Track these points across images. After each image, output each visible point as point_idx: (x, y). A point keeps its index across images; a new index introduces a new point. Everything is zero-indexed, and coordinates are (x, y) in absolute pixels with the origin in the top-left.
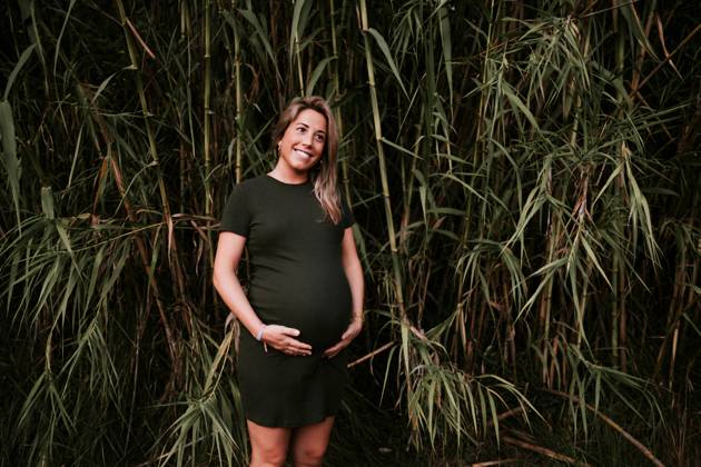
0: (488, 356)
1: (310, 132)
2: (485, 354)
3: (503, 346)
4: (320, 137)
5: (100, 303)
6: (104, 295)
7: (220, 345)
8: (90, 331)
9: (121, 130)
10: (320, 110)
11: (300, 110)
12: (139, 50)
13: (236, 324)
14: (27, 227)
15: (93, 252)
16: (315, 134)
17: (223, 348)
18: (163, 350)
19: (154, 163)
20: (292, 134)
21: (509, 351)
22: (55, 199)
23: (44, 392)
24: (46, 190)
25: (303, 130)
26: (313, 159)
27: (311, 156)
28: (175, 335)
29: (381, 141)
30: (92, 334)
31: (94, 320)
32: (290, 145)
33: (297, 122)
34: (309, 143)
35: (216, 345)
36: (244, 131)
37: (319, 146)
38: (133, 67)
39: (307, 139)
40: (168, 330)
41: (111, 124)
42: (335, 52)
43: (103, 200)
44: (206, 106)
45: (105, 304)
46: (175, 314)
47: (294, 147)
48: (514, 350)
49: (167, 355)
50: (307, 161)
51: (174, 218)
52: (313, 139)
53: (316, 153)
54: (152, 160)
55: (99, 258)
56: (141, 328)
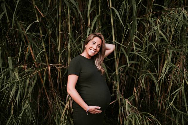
0: (142, 102)
1: (96, 45)
2: (141, 101)
3: (146, 99)
4: (99, 46)
5: (28, 95)
6: (30, 92)
7: (65, 105)
8: (26, 104)
9: (33, 38)
10: (100, 38)
11: (94, 37)
12: (39, 15)
13: (70, 98)
14: (4, 72)
15: (26, 79)
16: (97, 45)
17: (66, 106)
18: (46, 102)
19: (44, 50)
20: (90, 44)
21: (148, 100)
22: (12, 60)
23: (12, 122)
24: (9, 58)
25: (94, 43)
26: (96, 53)
27: (95, 52)
28: (50, 99)
29: (115, 42)
30: (26, 105)
31: (27, 101)
32: (89, 48)
33: (93, 40)
34: (95, 48)
35: (64, 105)
36: (72, 39)
37: (98, 49)
38: (38, 21)
39: (95, 47)
40: (48, 97)
41: (30, 36)
42: (100, 13)
43: (27, 59)
44: (59, 30)
45: (30, 95)
46: (50, 93)
47: (90, 48)
48: (150, 100)
49: (48, 104)
50: (94, 53)
51: (50, 66)
52: (97, 47)
53: (97, 51)
54: (43, 49)
55: (28, 82)
56: (39, 96)
